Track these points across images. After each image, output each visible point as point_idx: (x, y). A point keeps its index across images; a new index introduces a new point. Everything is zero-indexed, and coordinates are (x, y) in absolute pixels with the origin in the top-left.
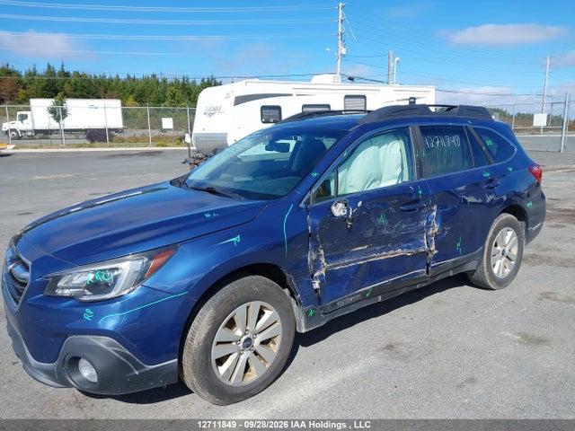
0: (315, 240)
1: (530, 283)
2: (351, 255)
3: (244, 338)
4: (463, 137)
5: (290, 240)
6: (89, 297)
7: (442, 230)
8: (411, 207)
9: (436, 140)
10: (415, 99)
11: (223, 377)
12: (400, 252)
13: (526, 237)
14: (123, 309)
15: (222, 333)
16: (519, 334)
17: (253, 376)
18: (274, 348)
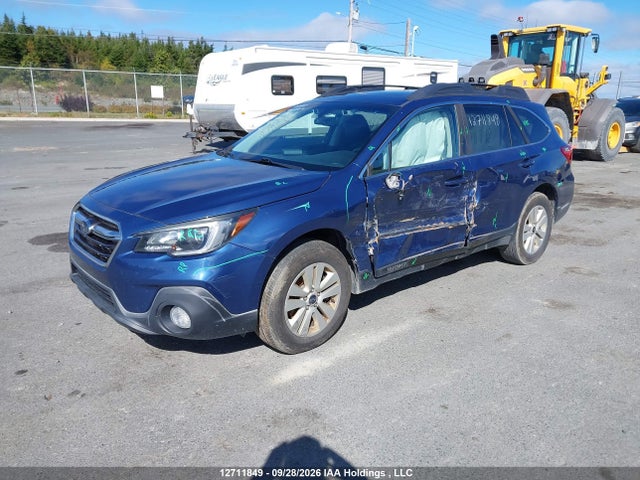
0: (371, 210)
1: (555, 259)
2: (400, 226)
3: (311, 294)
4: (502, 116)
5: (351, 209)
6: (179, 252)
7: (481, 205)
8: (454, 182)
9: (478, 119)
10: (436, 74)
11: (294, 327)
12: (442, 225)
13: (554, 215)
14: (216, 262)
15: (293, 290)
16: (547, 300)
17: (316, 329)
18: (334, 306)
